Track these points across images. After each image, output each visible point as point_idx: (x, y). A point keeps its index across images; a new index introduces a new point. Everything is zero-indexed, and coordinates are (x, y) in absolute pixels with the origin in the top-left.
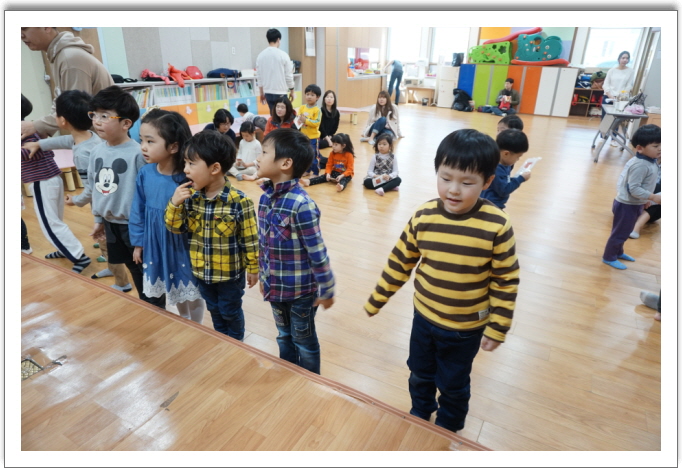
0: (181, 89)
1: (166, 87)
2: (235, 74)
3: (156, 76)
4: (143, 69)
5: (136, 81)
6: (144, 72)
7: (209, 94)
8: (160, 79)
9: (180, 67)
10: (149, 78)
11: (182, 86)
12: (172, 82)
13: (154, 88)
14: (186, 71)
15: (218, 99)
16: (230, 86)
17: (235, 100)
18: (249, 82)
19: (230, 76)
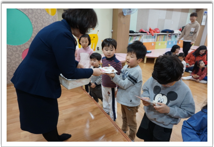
0: (152, 36)
1: (147, 35)
2: (172, 32)
3: (145, 31)
4: (140, 29)
5: (138, 33)
6: (141, 30)
7: (161, 39)
8: (146, 33)
9: (153, 28)
10: (142, 32)
11: (153, 35)
12: (150, 34)
13: (143, 36)
14: (155, 30)
15: (164, 40)
16: (169, 36)
17: (170, 41)
18: (176, 35)
19: (170, 32)
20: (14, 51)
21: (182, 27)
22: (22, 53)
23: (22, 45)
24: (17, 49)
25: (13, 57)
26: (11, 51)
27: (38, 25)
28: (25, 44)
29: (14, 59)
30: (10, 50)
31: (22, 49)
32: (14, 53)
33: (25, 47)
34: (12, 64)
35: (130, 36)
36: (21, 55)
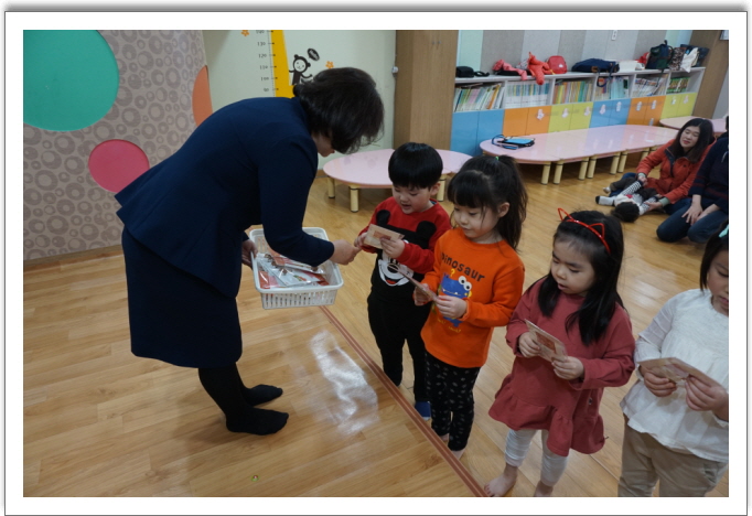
0: (538, 86)
1: (521, 83)
2: (612, 67)
3: (511, 69)
4: (497, 59)
5: (487, 75)
6: (498, 63)
7: (569, 95)
8: (515, 73)
9: (540, 57)
10: (502, 71)
11: (541, 83)
12: (529, 77)
13: (507, 85)
14: (549, 63)
15: (580, 101)
16: (601, 83)
17: (602, 103)
18: (627, 78)
19: (603, 71)
20: (63, 151)
21: (649, 50)
22: (87, 157)
23: (86, 129)
24: (71, 143)
25: (61, 169)
26: (53, 149)
27: (135, 61)
28: (96, 127)
29: (64, 176)
30: (50, 147)
31: (88, 143)
32: (63, 157)
33: (97, 136)
34: (59, 193)
35: (458, 85)
36: (86, 164)
